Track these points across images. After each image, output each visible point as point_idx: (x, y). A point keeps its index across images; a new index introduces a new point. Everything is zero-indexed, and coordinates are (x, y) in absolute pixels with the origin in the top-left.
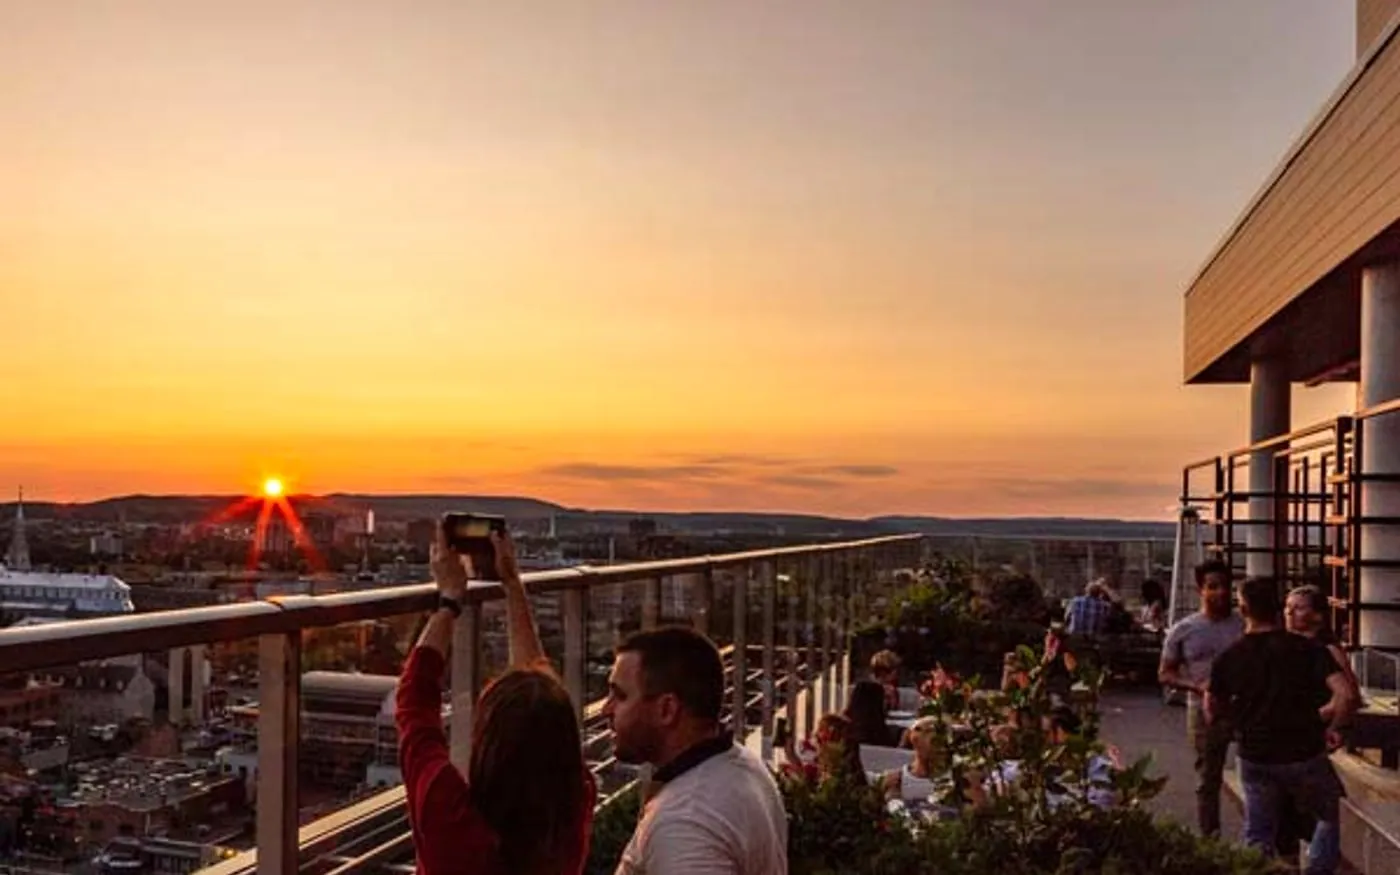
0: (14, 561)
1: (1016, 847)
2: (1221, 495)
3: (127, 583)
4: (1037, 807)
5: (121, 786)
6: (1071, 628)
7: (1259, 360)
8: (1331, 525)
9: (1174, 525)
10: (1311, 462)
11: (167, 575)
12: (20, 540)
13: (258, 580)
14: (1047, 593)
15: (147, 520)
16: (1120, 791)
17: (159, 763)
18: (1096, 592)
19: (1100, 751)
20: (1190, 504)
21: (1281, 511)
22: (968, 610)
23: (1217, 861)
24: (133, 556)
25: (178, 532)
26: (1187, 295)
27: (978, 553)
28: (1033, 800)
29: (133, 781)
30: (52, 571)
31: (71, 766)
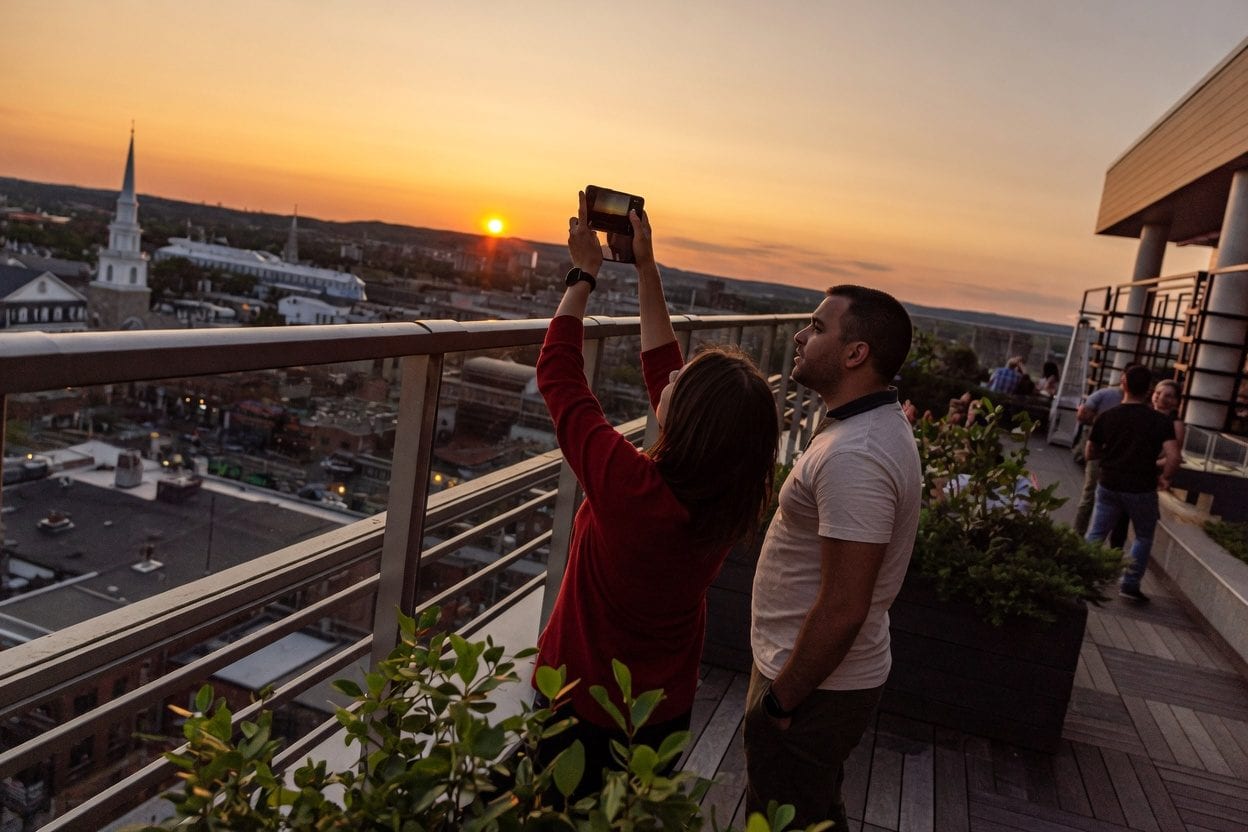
0: (287, 256)
1: (962, 533)
2: (1107, 312)
3: (364, 281)
4: (979, 506)
5: (345, 416)
6: (993, 388)
7: (1150, 224)
8: (1177, 340)
9: (1072, 328)
10: (1171, 297)
11: (391, 279)
12: (293, 242)
13: (455, 290)
14: (980, 362)
15: (383, 240)
16: (1035, 504)
17: (373, 404)
18: (1013, 366)
19: (1026, 474)
20: (1085, 315)
21: (1145, 326)
22: (929, 368)
23: (1092, 555)
24: (370, 262)
25: (402, 250)
26: (1108, 173)
27: (936, 330)
28: (977, 503)
29: (354, 414)
30: (312, 266)
31: (312, 399)
